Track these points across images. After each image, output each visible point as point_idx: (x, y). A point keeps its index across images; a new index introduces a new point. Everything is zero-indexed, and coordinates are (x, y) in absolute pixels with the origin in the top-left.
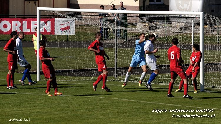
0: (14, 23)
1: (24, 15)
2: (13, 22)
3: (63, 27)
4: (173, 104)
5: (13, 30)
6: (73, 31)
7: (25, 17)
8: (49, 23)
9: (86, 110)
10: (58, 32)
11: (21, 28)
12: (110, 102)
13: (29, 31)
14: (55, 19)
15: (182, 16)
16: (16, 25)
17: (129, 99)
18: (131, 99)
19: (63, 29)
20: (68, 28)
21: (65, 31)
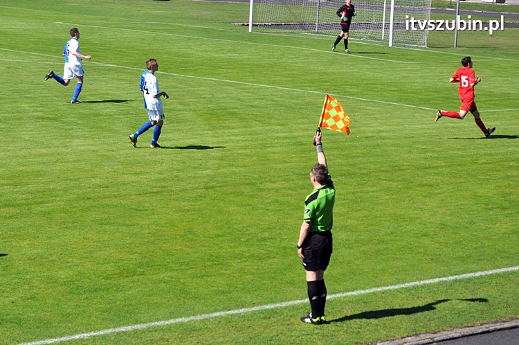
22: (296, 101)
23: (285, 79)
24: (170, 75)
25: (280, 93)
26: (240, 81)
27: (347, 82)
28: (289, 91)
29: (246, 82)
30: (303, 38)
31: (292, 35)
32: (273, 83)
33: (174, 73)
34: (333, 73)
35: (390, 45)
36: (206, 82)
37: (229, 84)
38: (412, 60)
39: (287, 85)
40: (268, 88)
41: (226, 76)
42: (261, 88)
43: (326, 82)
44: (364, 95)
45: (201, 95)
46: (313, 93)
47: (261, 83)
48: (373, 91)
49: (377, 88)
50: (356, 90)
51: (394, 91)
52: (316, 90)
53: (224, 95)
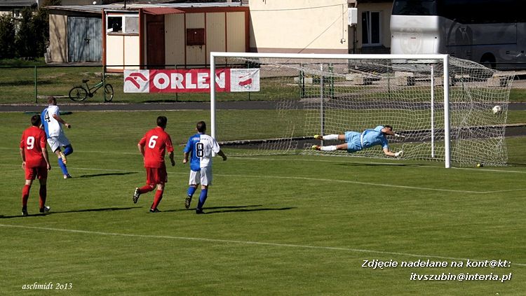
0: (174, 75)
1: (186, 65)
2: (172, 74)
3: (242, 80)
4: (408, 185)
5: (173, 87)
6: (256, 87)
7: (187, 67)
8: (223, 75)
9: (286, 196)
10: (235, 88)
11: (184, 83)
12: (318, 184)
13: (194, 86)
14: (231, 70)
15: (409, 62)
16: (177, 79)
17: (346, 180)
18: (349, 180)
19: (242, 84)
20: (249, 81)
21: (246, 86)
22: (309, 265)
23: (285, 230)
24: (94, 235)
25: (280, 254)
26: (211, 237)
27: (386, 229)
28: (296, 248)
29: (220, 238)
30: (302, 163)
31: (284, 159)
32: (267, 238)
33: (101, 231)
34: (362, 216)
35: (447, 166)
36: (156, 242)
37: (193, 244)
38: (488, 188)
39: (290, 240)
40: (259, 246)
41: (187, 231)
42: (249, 246)
43: (352, 230)
44: (419, 248)
45: (152, 264)
46: (335, 251)
47: (245, 238)
48: (431, 241)
49: (437, 236)
50: (404, 242)
51: (465, 240)
52: (339, 245)
53: (190, 262)
